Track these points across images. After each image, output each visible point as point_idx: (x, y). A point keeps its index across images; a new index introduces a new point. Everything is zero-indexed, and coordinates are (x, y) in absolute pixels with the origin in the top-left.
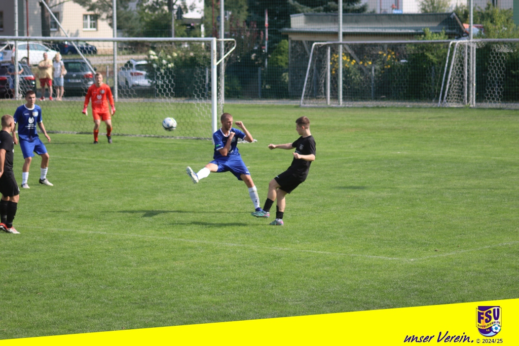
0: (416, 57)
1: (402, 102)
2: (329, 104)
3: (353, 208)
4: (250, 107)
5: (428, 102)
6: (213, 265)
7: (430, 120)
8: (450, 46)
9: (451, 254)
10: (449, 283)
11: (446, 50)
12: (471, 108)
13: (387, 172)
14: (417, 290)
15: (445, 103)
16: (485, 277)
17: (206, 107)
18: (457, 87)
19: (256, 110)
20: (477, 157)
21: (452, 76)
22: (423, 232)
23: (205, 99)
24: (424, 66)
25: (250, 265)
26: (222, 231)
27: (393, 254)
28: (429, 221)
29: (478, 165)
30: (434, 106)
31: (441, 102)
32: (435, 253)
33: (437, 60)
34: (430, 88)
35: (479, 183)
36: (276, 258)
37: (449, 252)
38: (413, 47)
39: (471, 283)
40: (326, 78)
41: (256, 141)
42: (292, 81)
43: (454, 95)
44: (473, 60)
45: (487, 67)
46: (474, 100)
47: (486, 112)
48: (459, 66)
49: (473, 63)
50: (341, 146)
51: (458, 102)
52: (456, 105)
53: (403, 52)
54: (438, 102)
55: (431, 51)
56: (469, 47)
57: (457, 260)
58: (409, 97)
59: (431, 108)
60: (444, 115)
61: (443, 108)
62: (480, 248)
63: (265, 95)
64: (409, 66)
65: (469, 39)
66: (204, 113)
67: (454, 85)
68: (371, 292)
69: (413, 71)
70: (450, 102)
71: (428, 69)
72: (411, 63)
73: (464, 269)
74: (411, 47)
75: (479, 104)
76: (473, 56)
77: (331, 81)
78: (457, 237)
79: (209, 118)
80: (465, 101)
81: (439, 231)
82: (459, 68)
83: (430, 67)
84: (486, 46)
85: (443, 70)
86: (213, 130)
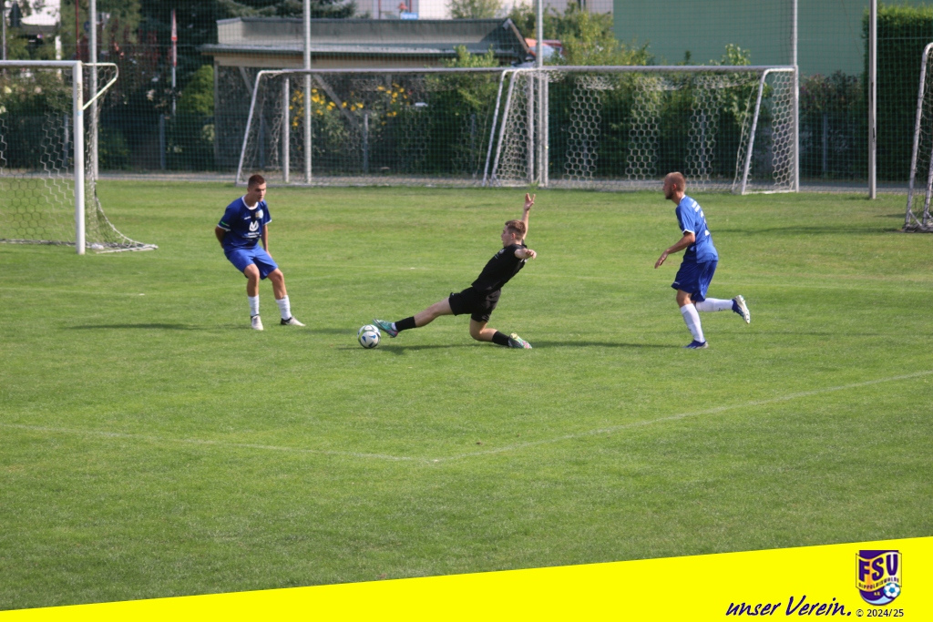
0: (443, 97)
1: (418, 177)
2: (287, 180)
3: (331, 367)
4: (144, 186)
5: (465, 178)
6: (77, 473)
7: (468, 210)
8: (503, 79)
9: (505, 449)
10: (502, 501)
11: (495, 84)
12: (540, 188)
13: (392, 303)
14: (444, 514)
15: (494, 179)
16: (566, 490)
17: (64, 187)
18: (516, 152)
19: (156, 191)
20: (551, 276)
21: (506, 131)
22: (456, 411)
23: (63, 170)
24: (457, 114)
25: (144, 471)
26: (94, 411)
27: (402, 451)
28: (466, 392)
29: (553, 290)
30: (475, 186)
31: (487, 179)
32: (477, 447)
33: (480, 103)
34: (468, 153)
35: (555, 323)
36: (193, 458)
37: (502, 446)
38: (437, 80)
39: (540, 502)
40: (281, 135)
41: (157, 247)
42: (221, 140)
43: (510, 166)
44: (544, 104)
45: (568, 116)
46: (546, 174)
47: (567, 196)
48: (519, 113)
49: (544, 109)
50: (309, 257)
51: (517, 179)
52: (514, 183)
53: (420, 88)
54: (482, 178)
55: (469, 87)
56: (536, 81)
57: (517, 460)
58: (432, 168)
59: (470, 188)
60: (493, 202)
61: (491, 188)
62: (556, 439)
63: (173, 165)
64: (431, 114)
65: (537, 66)
66: (61, 196)
67: (510, 148)
68: (363, 518)
69: (438, 122)
70: (504, 178)
71: (465, 119)
72: (434, 109)
73: (529, 477)
74: (434, 79)
75: (554, 182)
76: (543, 97)
77: (292, 140)
78: (515, 420)
79: (70, 207)
80: (529, 176)
81: (485, 408)
82: (519, 118)
83: (468, 115)
84: (567, 78)
85: (492, 121)
86: (77, 227)
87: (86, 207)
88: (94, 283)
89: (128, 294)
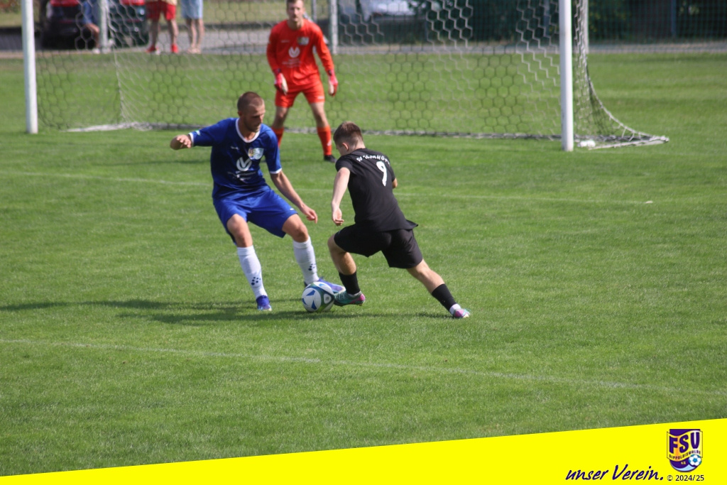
4: (649, 60)
17: (546, 63)
19: (664, 66)
26: (591, 354)
41: (667, 139)
63: (686, 31)
66: (542, 76)
79: (554, 89)
86: (563, 116)
87: (575, 88)
88: (587, 187)
89: (631, 202)
